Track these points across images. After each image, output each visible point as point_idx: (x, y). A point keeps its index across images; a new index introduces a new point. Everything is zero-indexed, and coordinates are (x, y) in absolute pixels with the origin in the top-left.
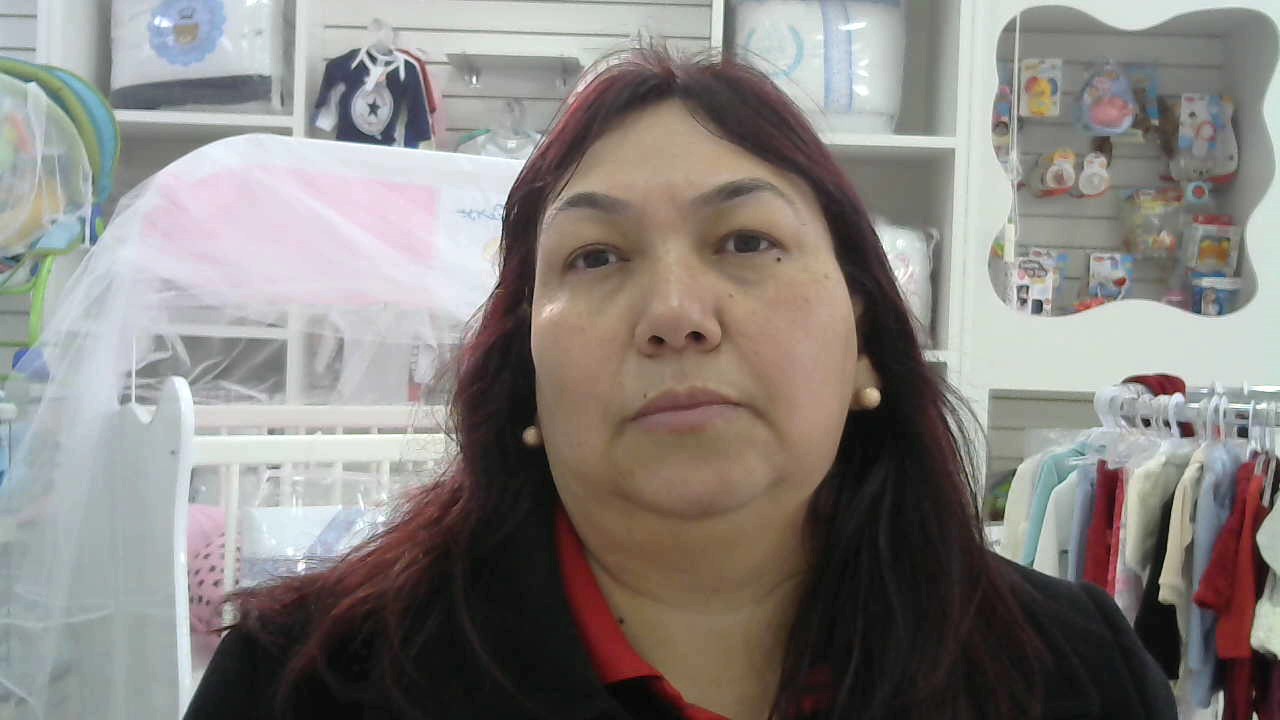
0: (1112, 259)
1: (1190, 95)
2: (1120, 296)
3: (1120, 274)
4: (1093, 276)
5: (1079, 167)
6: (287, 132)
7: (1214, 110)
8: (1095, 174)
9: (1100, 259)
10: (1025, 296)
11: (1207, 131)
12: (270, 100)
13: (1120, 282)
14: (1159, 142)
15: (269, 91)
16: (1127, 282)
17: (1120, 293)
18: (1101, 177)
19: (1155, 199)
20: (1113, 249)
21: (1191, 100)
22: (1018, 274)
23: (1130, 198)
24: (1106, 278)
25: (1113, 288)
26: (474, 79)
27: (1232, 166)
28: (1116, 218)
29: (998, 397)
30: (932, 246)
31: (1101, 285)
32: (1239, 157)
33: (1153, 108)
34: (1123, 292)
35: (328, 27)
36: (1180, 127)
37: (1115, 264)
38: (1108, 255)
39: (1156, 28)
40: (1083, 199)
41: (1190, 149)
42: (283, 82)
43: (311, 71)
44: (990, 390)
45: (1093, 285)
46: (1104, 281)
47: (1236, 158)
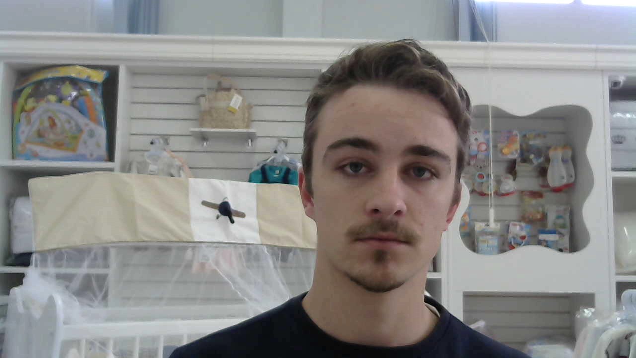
0: (520, 226)
2: (522, 244)
3: (523, 233)
4: (511, 233)
5: (500, 182)
6: (111, 170)
9: (515, 225)
13: (523, 238)
16: (526, 238)
17: (522, 243)
18: (511, 186)
20: (520, 221)
24: (517, 235)
25: (519, 240)
26: (205, 144)
27: (573, 180)
28: (518, 206)
29: (467, 296)
31: (514, 238)
32: (576, 175)
34: (524, 242)
37: (521, 228)
38: (517, 223)
39: (532, 115)
40: (503, 197)
44: (463, 292)
45: (510, 236)
46: (515, 236)
47: (574, 176)
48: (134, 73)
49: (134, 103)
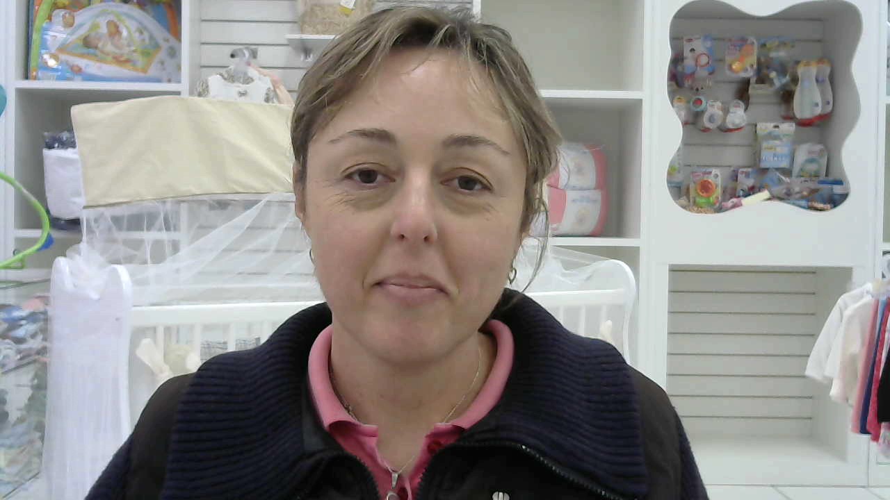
5: (726, 111)
6: (177, 93)
18: (741, 117)
26: (307, 56)
27: (830, 108)
28: (750, 146)
29: (675, 270)
32: (834, 102)
35: (204, 21)
39: (776, 14)
40: (729, 133)
44: (669, 265)
47: (831, 103)
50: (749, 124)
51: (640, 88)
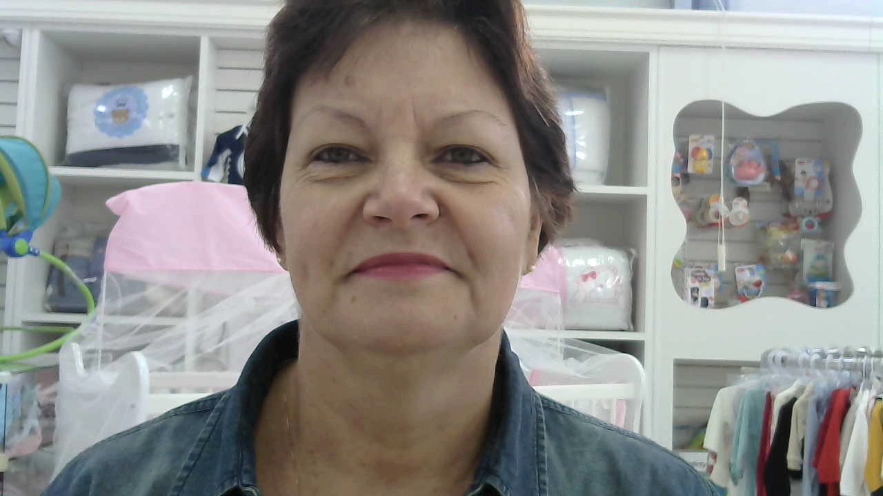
0: (751, 269)
1: (802, 160)
2: (760, 294)
3: (757, 278)
4: (739, 281)
5: (730, 207)
7: (819, 169)
8: (740, 212)
9: (744, 270)
10: (695, 295)
11: (815, 184)
12: (178, 161)
13: (758, 284)
14: (781, 191)
15: (177, 156)
16: (763, 284)
17: (759, 291)
18: (745, 214)
19: (781, 229)
20: (755, 263)
21: (801, 163)
22: (691, 280)
23: (764, 229)
24: (749, 283)
25: (752, 288)
27: (830, 207)
28: (754, 242)
29: (680, 365)
30: (632, 260)
31: (746, 287)
32: (834, 201)
33: (776, 169)
34: (761, 292)
35: (219, 112)
36: (795, 182)
37: (752, 272)
38: (751, 266)
39: (777, 115)
40: (733, 229)
41: (802, 195)
42: (186, 148)
43: (206, 142)
44: (674, 360)
45: (740, 287)
46: (747, 285)
47: (831, 200)
48: (219, 47)
49: (219, 90)
50: (752, 222)
51: (645, 184)
